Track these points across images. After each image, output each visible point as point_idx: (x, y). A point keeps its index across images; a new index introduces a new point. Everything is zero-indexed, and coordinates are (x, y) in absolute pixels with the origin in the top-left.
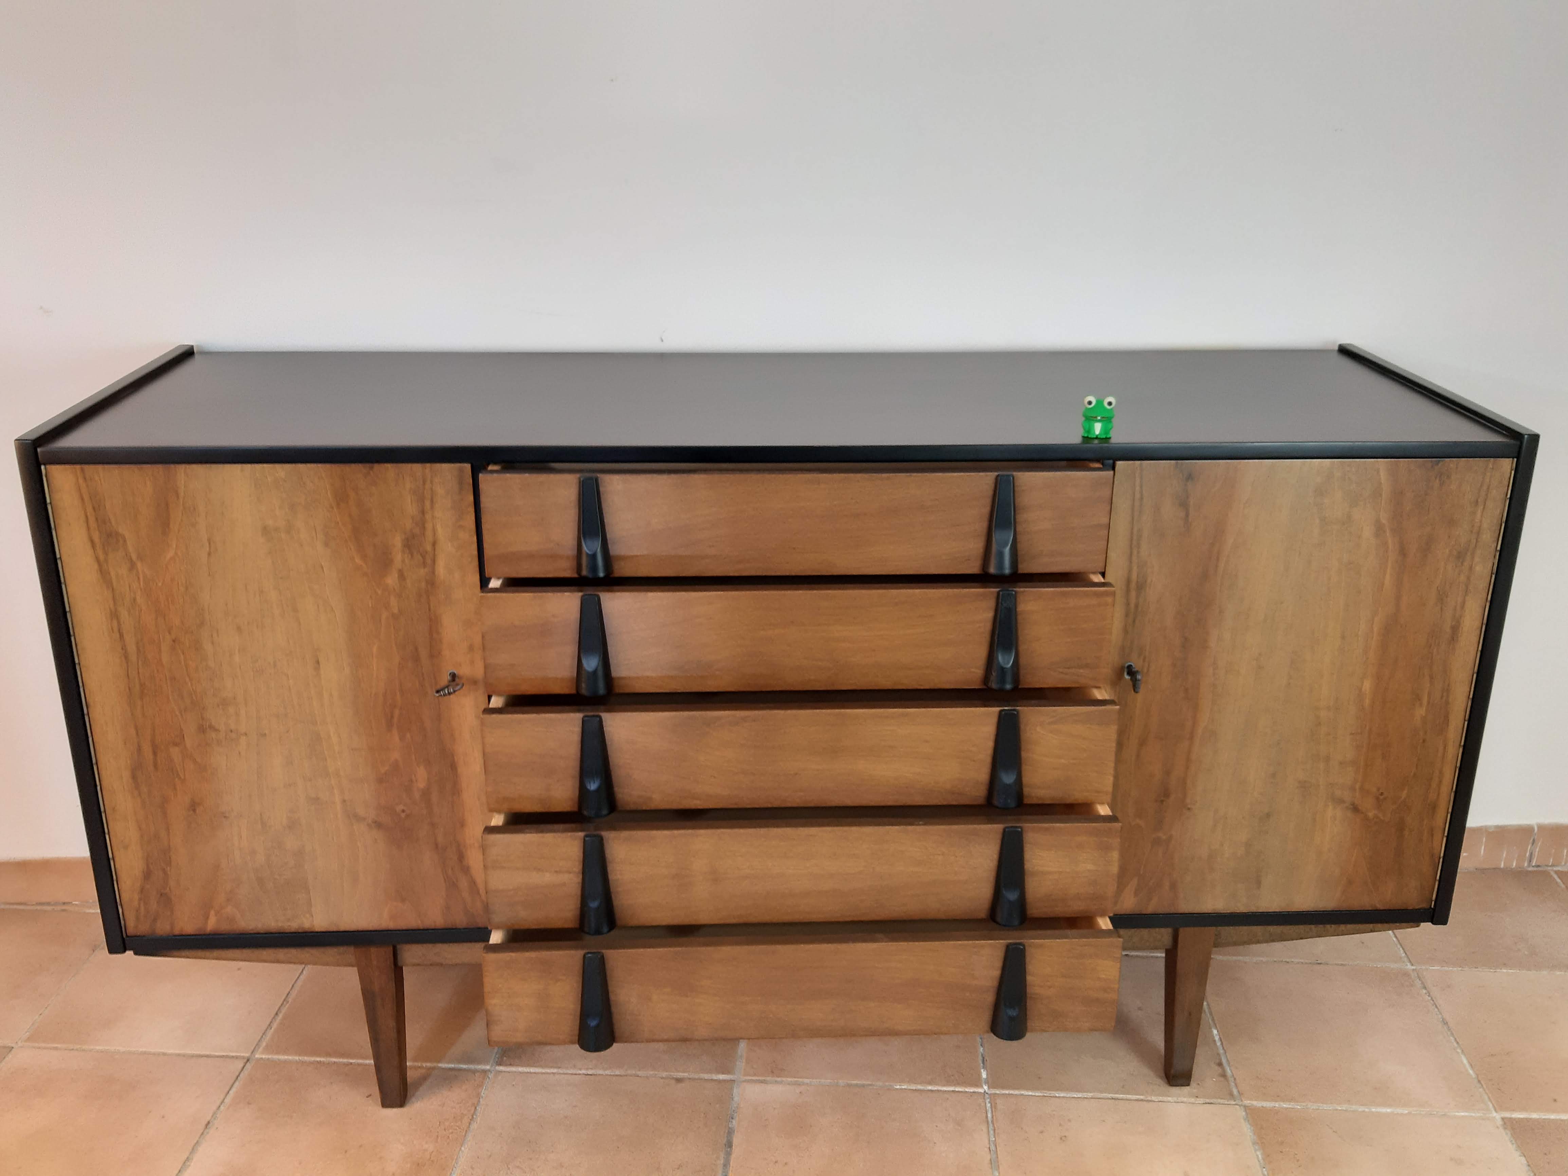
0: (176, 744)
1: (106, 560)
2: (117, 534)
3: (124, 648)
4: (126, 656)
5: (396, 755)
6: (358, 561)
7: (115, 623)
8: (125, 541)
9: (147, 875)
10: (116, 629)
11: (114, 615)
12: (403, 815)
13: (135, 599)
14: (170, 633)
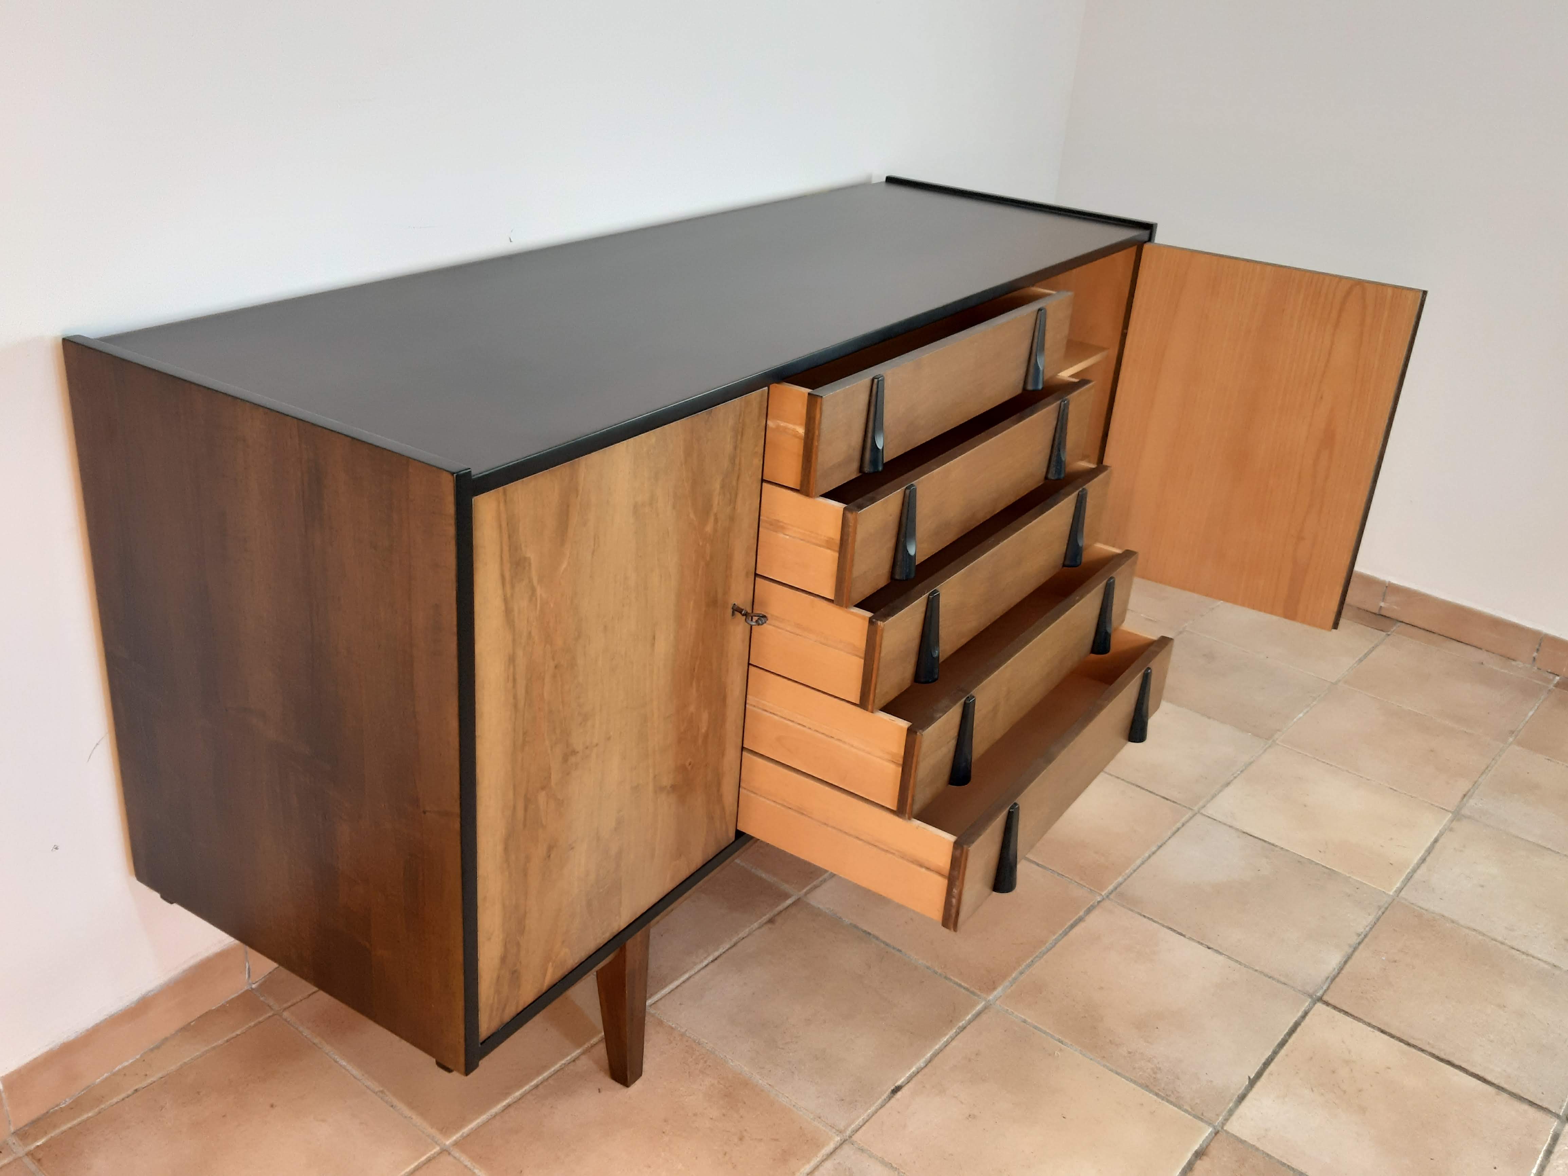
0: (543, 788)
1: (512, 595)
2: (526, 559)
3: (515, 697)
4: (516, 706)
5: (692, 708)
6: (692, 516)
7: (512, 667)
8: (530, 564)
9: (503, 959)
10: (511, 678)
11: (512, 660)
12: (689, 768)
13: (530, 633)
14: (554, 660)
